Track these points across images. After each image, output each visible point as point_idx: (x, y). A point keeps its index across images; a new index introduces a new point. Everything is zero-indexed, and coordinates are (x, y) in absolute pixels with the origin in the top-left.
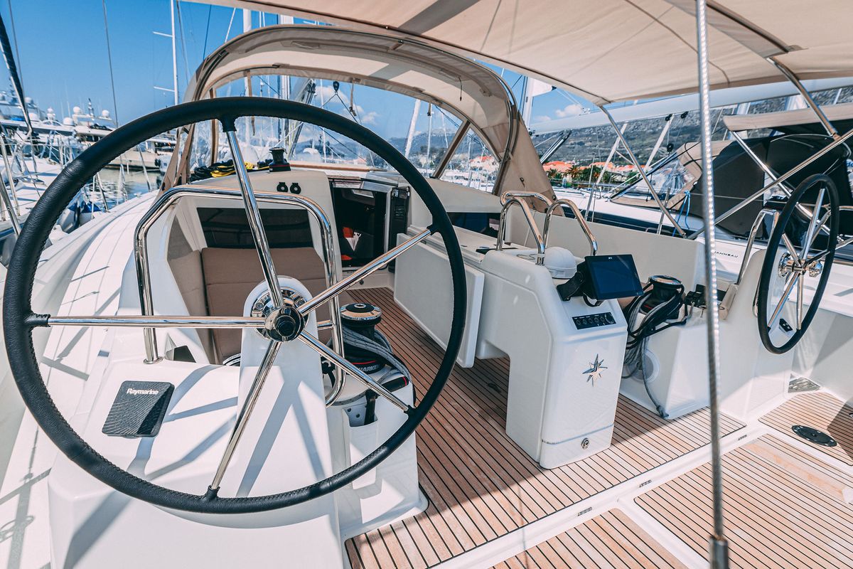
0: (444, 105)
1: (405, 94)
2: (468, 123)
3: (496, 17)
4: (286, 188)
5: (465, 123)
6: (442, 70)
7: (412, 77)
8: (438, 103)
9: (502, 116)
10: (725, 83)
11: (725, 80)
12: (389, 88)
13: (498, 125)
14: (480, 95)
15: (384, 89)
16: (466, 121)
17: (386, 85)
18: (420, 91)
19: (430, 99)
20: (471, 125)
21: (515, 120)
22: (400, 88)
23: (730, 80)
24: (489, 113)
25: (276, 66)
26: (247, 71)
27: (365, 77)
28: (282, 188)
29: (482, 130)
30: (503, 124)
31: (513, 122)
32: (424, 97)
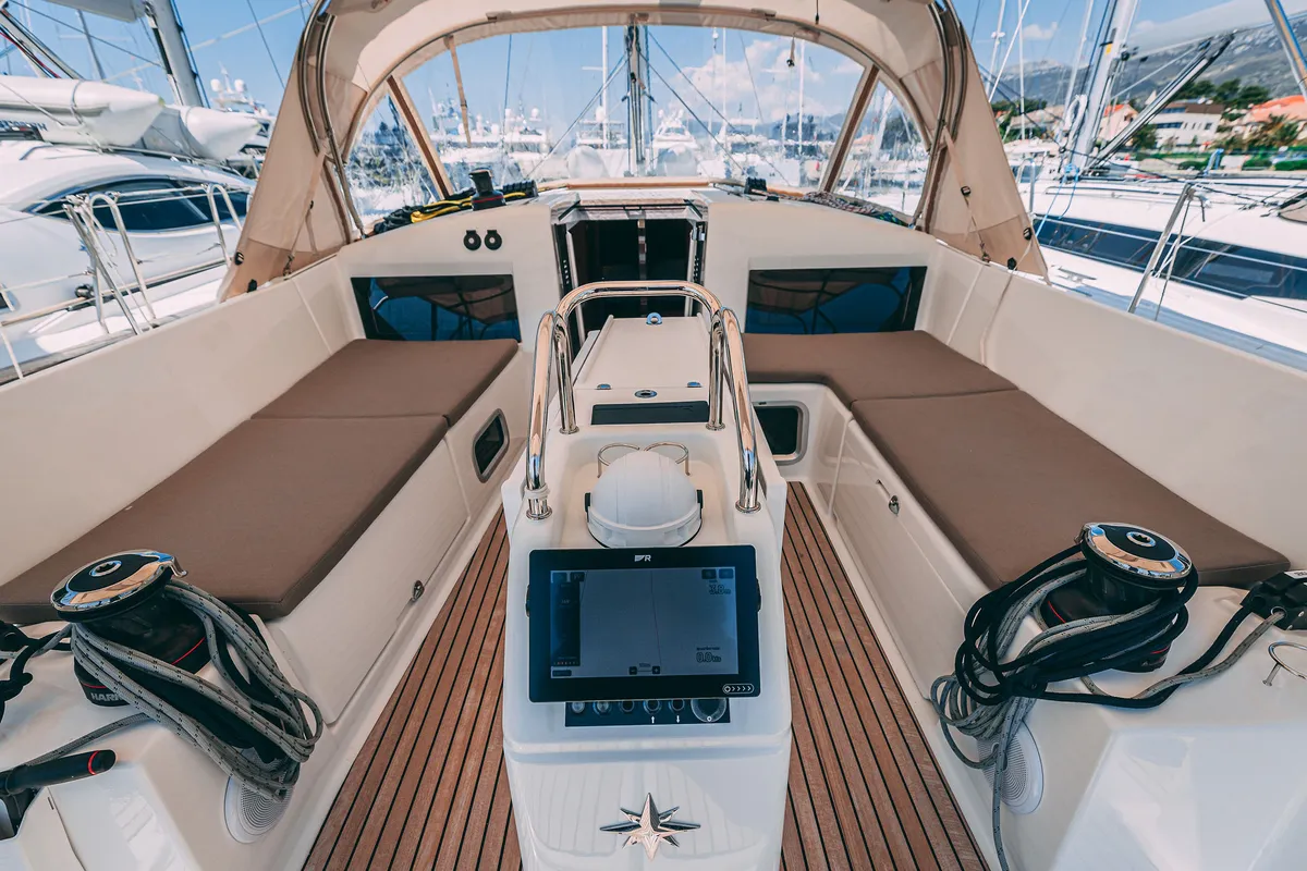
0: (823, 37)
1: (741, 28)
2: (874, 71)
4: (478, 239)
5: (870, 69)
8: (810, 35)
9: (930, 44)
12: (707, 21)
13: (924, 67)
15: (700, 25)
16: (870, 64)
17: (701, 16)
18: (770, 17)
19: (793, 28)
20: (881, 73)
21: (956, 50)
22: (736, 18)
24: (907, 43)
25: (493, 19)
26: (448, 37)
27: (652, 8)
28: (472, 241)
29: (901, 82)
30: (933, 62)
31: (951, 54)
32: (780, 26)
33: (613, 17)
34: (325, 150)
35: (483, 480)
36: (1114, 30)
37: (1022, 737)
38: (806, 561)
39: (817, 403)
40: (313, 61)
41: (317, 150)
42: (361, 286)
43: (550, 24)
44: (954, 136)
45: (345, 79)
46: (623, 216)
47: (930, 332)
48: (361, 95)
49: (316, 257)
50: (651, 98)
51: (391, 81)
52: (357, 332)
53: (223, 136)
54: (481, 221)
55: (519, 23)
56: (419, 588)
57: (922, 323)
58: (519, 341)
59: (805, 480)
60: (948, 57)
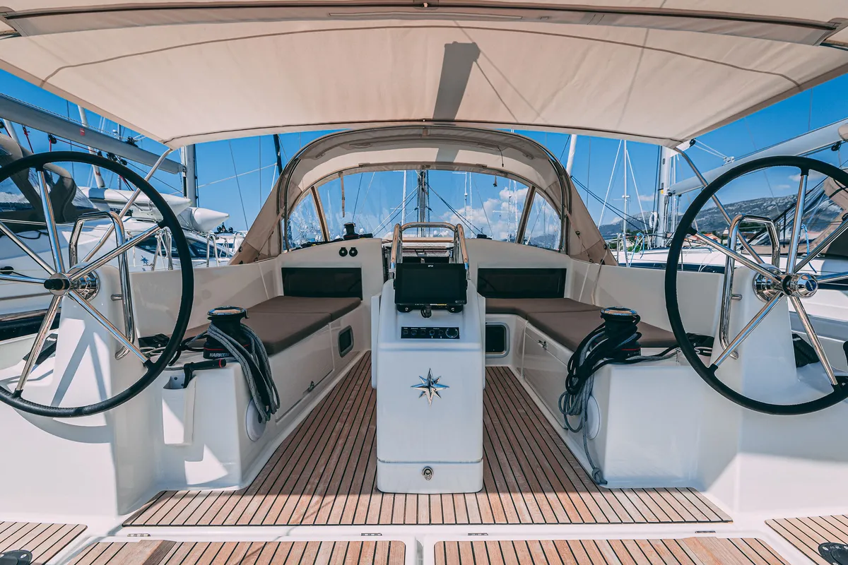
0: (509, 175)
1: (472, 172)
2: (533, 188)
3: (491, 82)
4: (346, 252)
5: (531, 187)
6: (479, 144)
7: (465, 156)
8: (503, 175)
9: (553, 176)
10: (794, 87)
11: (793, 85)
12: (456, 169)
13: (553, 185)
14: (525, 158)
16: (530, 185)
17: (454, 167)
18: (484, 167)
19: (495, 172)
20: (536, 189)
21: (563, 177)
22: (469, 168)
23: (799, 83)
24: (545, 177)
25: (361, 166)
26: (340, 172)
27: (432, 163)
28: (343, 252)
29: (545, 192)
30: (556, 182)
31: (562, 179)
32: (489, 171)
33: (414, 167)
34: (282, 211)
35: (342, 356)
36: (663, 184)
37: (591, 401)
38: (508, 389)
39: (512, 323)
40: (287, 176)
41: (278, 213)
42: (286, 272)
43: (386, 169)
44: (570, 212)
45: (296, 185)
46: (415, 255)
47: (572, 298)
48: (299, 193)
49: (270, 256)
50: (430, 209)
51: (313, 189)
52: (280, 292)
53: (210, 221)
54: (348, 245)
55: (373, 168)
56: (313, 386)
57: (568, 295)
58: (362, 299)
59: (510, 366)
60: (561, 180)
